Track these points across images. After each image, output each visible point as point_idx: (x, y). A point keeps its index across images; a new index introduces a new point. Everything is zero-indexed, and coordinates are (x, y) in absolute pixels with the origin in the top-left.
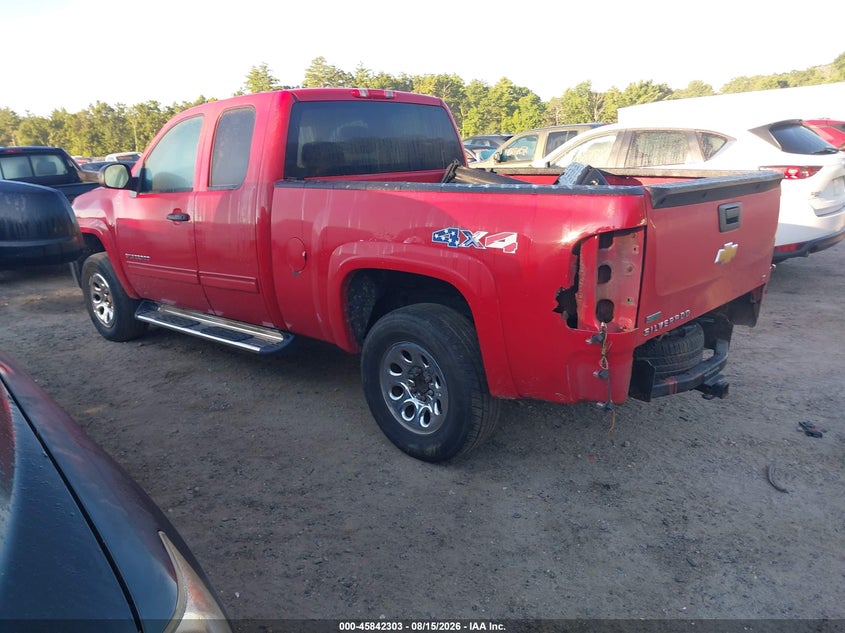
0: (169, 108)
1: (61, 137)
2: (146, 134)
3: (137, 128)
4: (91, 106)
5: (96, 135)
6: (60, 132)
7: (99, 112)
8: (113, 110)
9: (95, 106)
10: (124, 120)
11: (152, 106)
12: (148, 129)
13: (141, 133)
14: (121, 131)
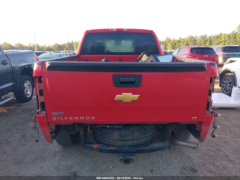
0: (210, 37)
1: (179, 45)
2: (201, 44)
3: (199, 42)
4: (188, 37)
5: (188, 44)
6: (179, 44)
7: (190, 38)
8: (194, 38)
9: (189, 36)
10: (196, 40)
11: (205, 36)
12: (202, 43)
13: (200, 44)
14: (194, 43)
